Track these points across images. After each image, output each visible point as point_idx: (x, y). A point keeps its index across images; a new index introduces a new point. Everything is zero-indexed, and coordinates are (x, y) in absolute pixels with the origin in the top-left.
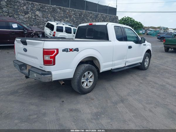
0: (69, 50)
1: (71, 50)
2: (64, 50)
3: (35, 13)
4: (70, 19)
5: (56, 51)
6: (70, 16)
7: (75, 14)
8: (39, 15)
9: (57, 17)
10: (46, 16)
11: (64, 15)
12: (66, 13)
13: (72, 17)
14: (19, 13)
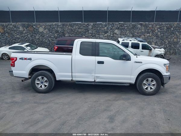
0: (24, 59)
1: (25, 59)
2: (20, 59)
3: (114, 32)
4: (152, 34)
5: (15, 58)
6: (153, 31)
7: (160, 28)
8: (117, 33)
9: (136, 34)
10: (124, 33)
11: (145, 31)
12: (148, 28)
13: (156, 31)
14: (100, 33)
